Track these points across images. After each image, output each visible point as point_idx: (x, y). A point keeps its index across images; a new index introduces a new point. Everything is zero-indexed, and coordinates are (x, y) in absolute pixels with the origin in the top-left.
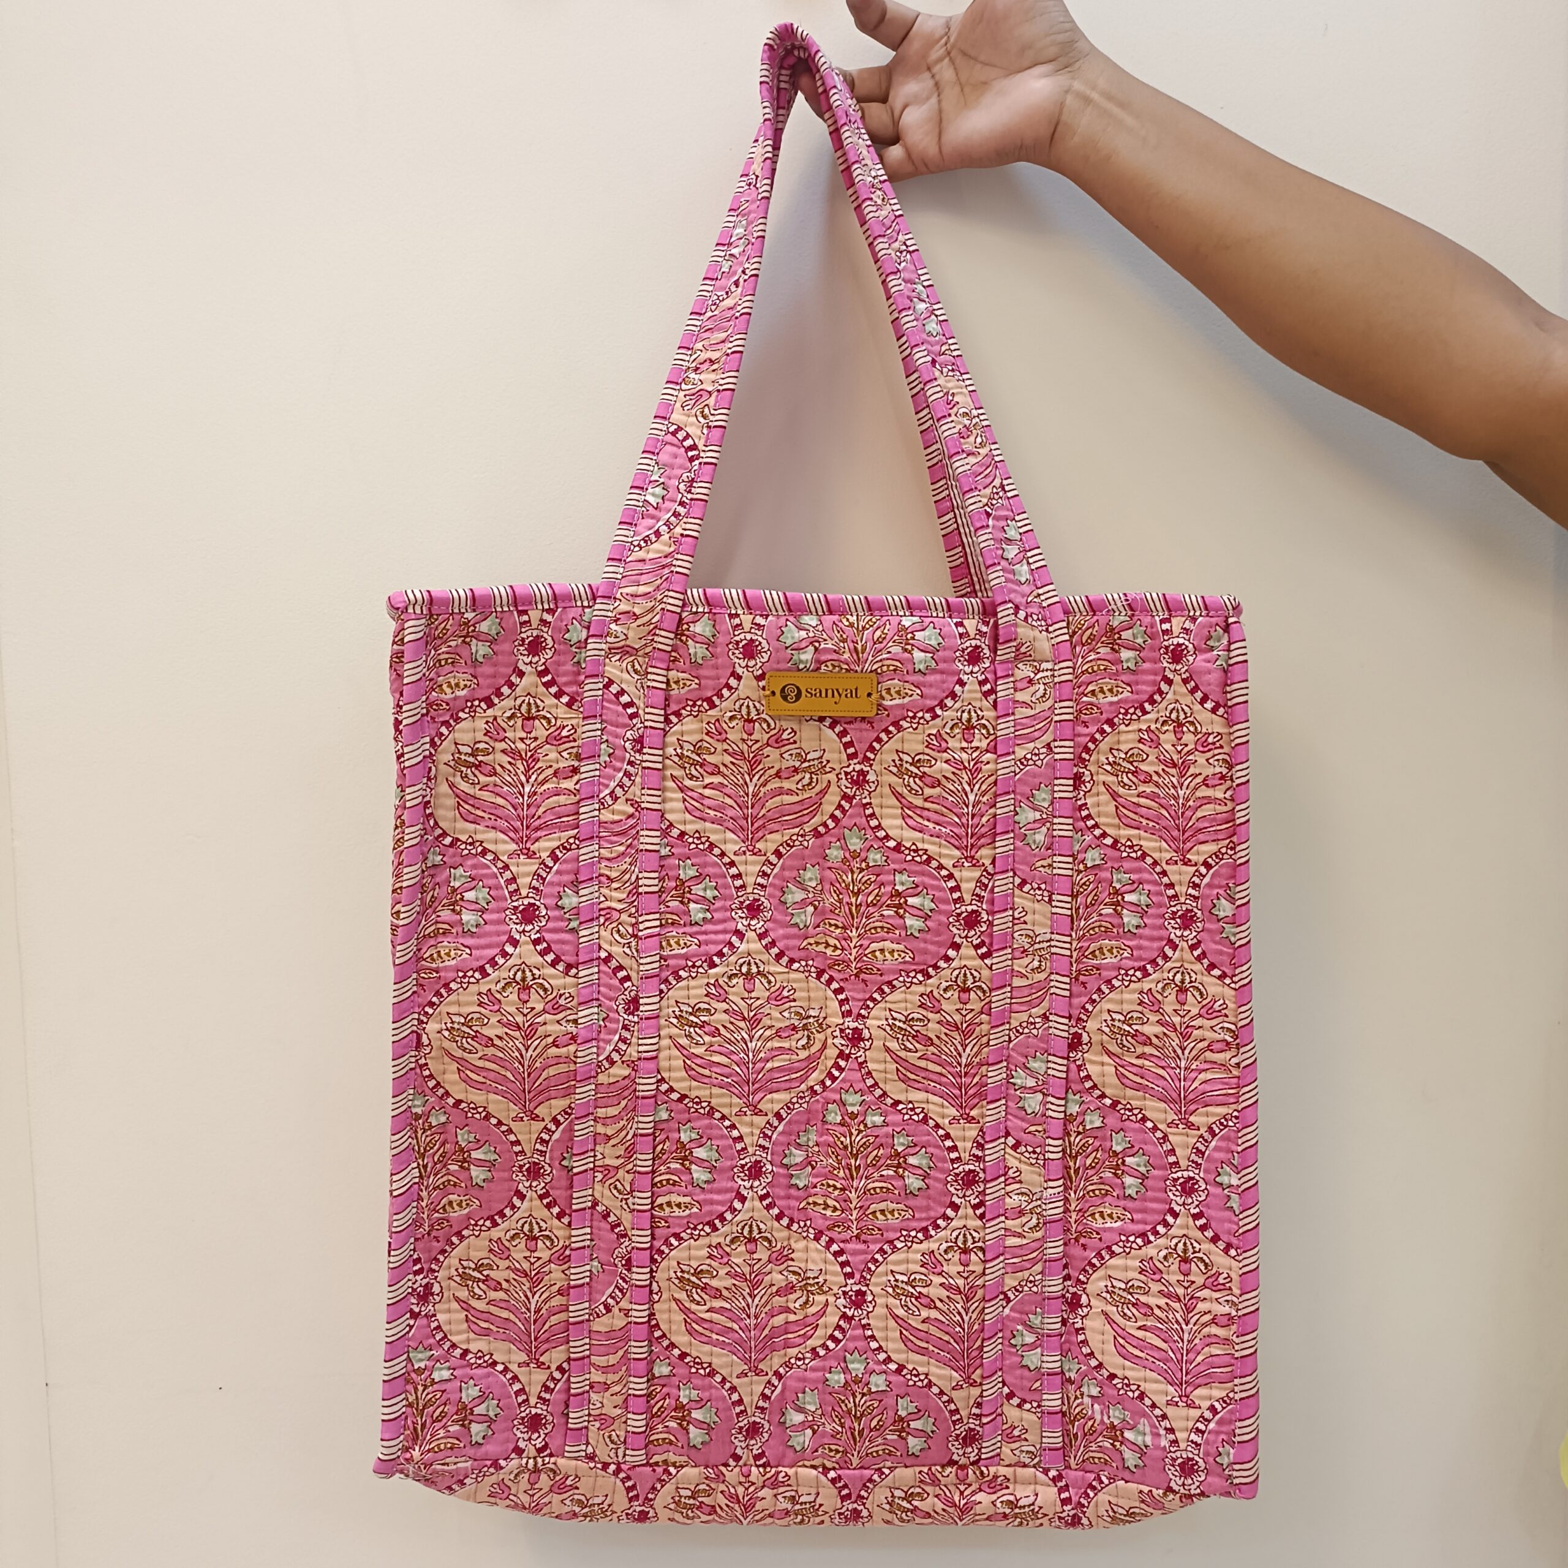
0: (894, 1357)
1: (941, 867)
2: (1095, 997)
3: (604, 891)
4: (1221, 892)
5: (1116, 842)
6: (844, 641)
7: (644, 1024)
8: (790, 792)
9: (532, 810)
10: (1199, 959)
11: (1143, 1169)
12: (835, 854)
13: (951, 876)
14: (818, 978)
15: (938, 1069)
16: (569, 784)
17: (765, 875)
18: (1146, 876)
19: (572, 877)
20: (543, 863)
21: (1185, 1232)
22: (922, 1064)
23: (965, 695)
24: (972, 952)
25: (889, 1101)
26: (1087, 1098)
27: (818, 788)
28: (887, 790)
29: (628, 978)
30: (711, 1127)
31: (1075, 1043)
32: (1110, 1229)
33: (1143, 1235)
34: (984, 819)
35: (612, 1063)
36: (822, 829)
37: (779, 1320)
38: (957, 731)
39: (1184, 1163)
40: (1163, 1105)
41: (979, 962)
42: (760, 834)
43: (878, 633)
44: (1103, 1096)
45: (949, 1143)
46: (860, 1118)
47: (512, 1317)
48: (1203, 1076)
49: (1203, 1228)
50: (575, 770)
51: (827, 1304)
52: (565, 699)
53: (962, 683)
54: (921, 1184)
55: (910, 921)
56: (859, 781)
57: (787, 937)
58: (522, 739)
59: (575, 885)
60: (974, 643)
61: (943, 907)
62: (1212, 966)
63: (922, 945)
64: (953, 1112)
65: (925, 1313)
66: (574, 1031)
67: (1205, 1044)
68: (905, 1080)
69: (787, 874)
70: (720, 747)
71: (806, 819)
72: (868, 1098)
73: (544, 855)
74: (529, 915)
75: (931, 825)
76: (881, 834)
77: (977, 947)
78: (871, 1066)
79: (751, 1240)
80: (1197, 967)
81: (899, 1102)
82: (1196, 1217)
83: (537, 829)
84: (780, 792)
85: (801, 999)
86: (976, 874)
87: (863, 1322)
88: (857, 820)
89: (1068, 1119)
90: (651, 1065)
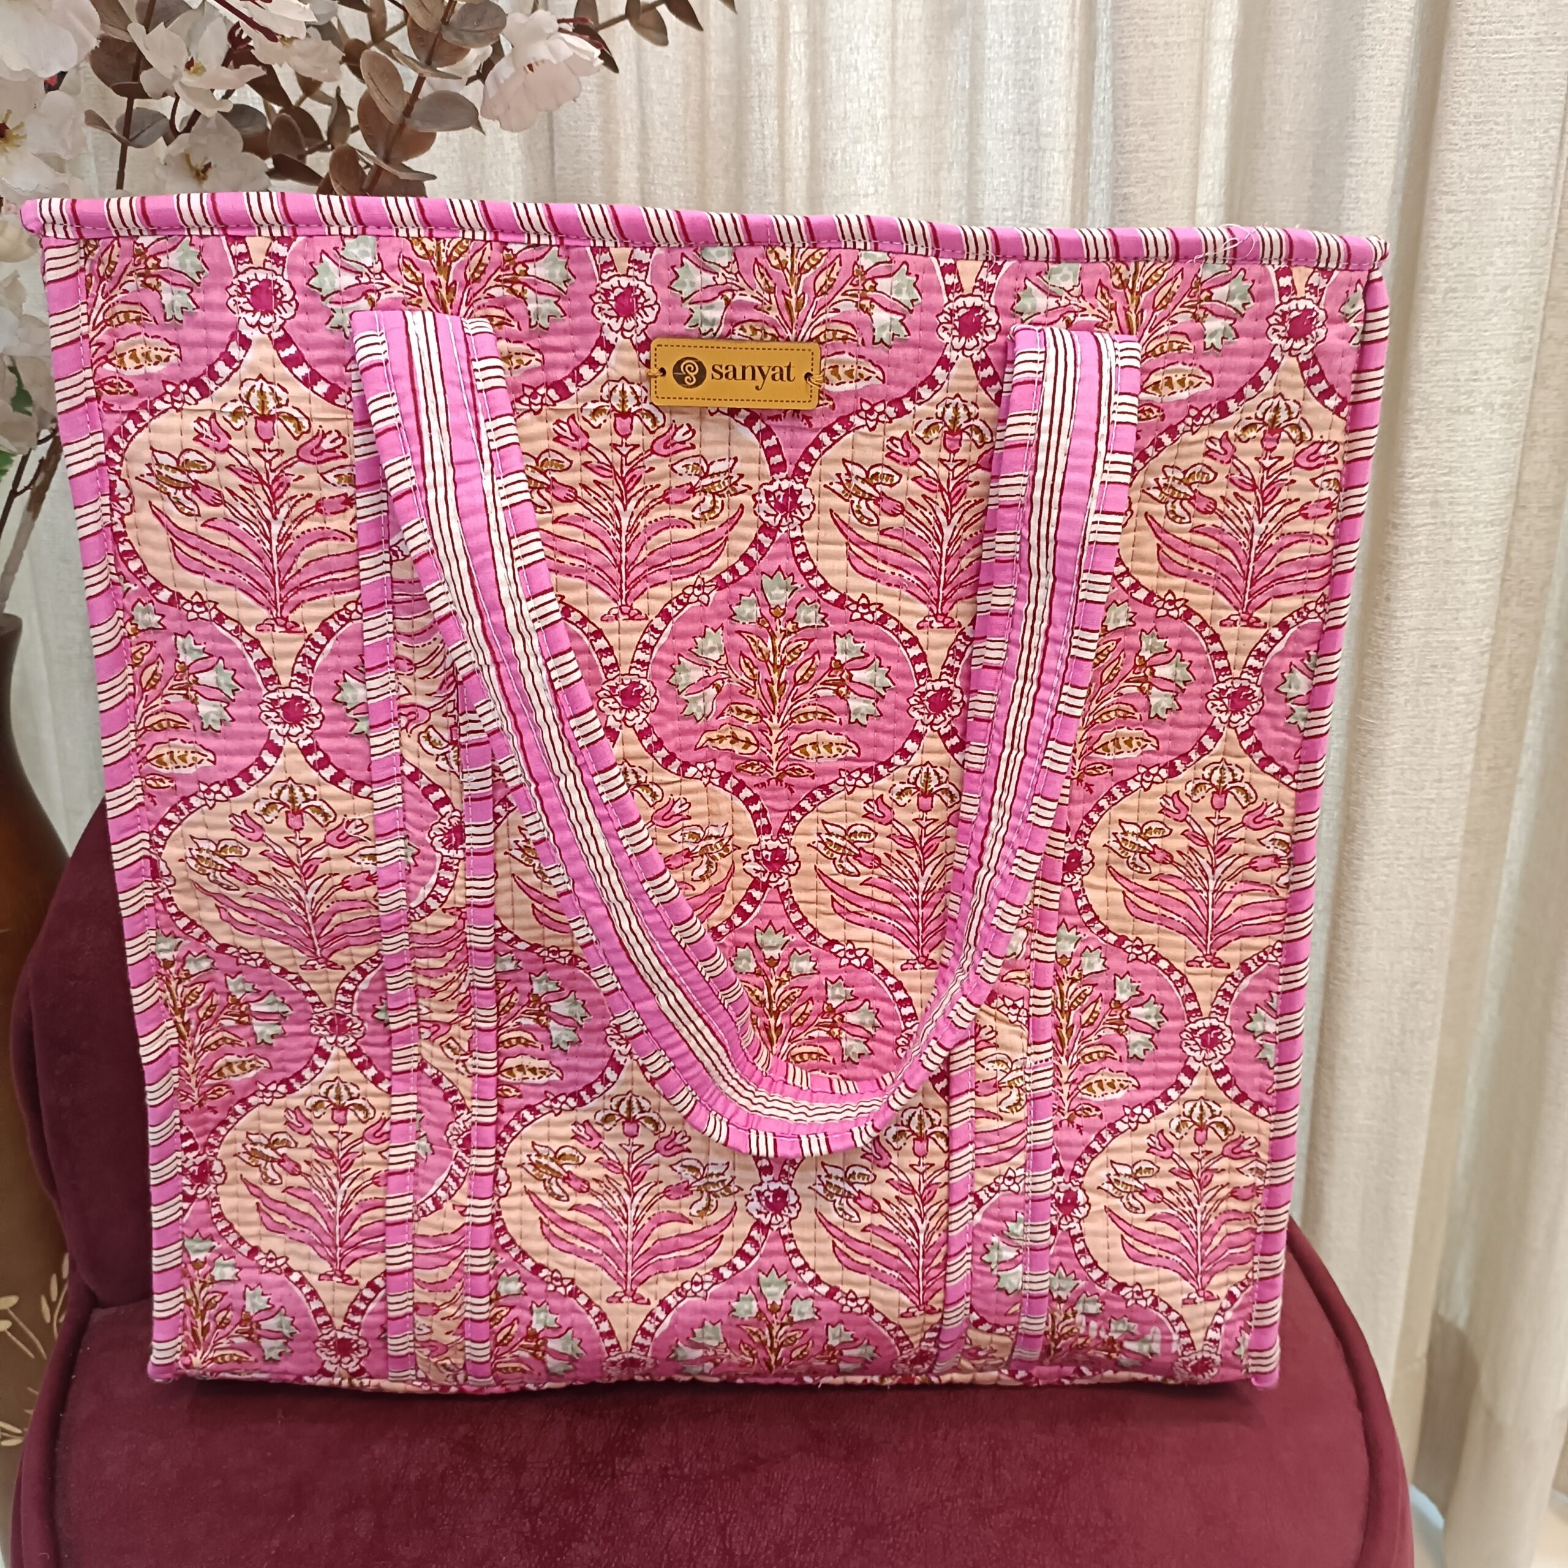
0: (823, 1276)
1: (901, 628)
2: (1103, 803)
3: (406, 680)
4: (1296, 661)
5: (1151, 594)
6: (770, 291)
7: (472, 859)
8: (683, 523)
9: (286, 562)
10: (1249, 751)
11: (1153, 1021)
12: (749, 610)
13: (914, 641)
14: (722, 785)
15: (888, 897)
16: (340, 523)
17: (646, 646)
18: (1189, 642)
19: (356, 660)
20: (309, 638)
21: (1202, 1093)
22: (867, 891)
23: (952, 382)
24: (938, 743)
25: (821, 941)
26: (1085, 934)
27: (724, 516)
28: (827, 518)
29: (446, 801)
30: (574, 977)
31: (1073, 863)
32: (1112, 1103)
33: (1151, 1104)
34: (964, 562)
35: (429, 911)
36: (726, 576)
37: (669, 1229)
38: (935, 435)
39: (1206, 1010)
40: (1182, 939)
41: (947, 756)
42: (639, 588)
43: (822, 278)
44: (1106, 930)
45: (900, 995)
46: (782, 965)
47: (313, 1212)
48: (1238, 900)
49: (1225, 1087)
50: (349, 501)
51: (735, 1209)
52: (322, 388)
53: (946, 364)
54: (863, 1048)
55: (854, 703)
56: (788, 504)
57: (682, 733)
58: (257, 451)
59: (362, 671)
60: (969, 301)
61: (900, 683)
62: (1268, 760)
63: (871, 735)
64: (906, 953)
65: (866, 1218)
66: (372, 869)
67: (1246, 860)
68: (843, 913)
69: (679, 643)
70: (577, 458)
71: (706, 562)
72: (795, 938)
73: (312, 627)
74: (293, 712)
75: (888, 570)
76: (817, 582)
77: (945, 737)
78: (797, 896)
79: (630, 1120)
80: (1246, 761)
81: (836, 942)
82: (1217, 1074)
83: (297, 589)
84: (670, 523)
85: (699, 815)
86: (949, 637)
87: (784, 1232)
88: (783, 562)
89: (1062, 962)
90: (487, 913)
